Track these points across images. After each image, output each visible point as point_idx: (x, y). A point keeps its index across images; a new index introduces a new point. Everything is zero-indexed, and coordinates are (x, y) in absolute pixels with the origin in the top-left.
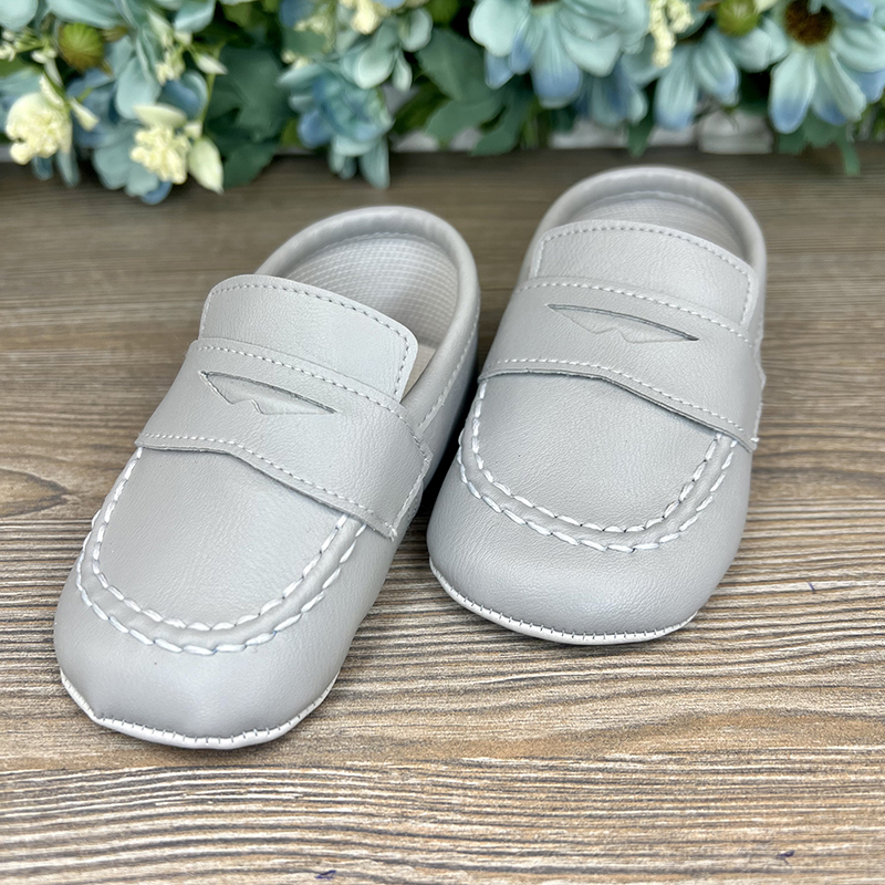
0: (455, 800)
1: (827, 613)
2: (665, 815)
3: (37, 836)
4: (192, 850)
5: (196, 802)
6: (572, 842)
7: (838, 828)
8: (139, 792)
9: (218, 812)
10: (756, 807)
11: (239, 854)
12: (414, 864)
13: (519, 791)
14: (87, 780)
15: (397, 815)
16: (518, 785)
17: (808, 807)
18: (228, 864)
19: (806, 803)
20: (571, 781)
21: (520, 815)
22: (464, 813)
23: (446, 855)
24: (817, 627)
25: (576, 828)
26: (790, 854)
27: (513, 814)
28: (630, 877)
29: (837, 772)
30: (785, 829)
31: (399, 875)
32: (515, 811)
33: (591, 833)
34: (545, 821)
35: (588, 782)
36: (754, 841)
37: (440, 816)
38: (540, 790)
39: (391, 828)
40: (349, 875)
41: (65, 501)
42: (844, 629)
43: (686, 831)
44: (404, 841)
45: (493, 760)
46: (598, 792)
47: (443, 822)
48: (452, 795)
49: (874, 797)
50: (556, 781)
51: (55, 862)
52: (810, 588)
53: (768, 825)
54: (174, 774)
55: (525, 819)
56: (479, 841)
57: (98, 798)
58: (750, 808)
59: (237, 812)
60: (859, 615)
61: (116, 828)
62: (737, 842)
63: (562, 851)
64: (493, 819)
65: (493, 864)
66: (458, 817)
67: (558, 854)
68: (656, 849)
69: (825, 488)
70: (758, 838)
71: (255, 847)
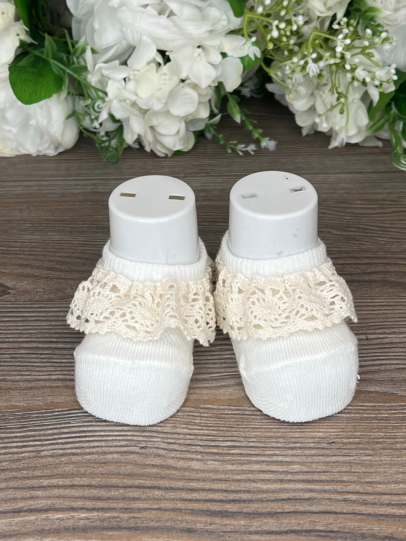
0: (197, 421)
1: (372, 349)
2: (283, 428)
3: (22, 434)
4: (87, 439)
5: (88, 422)
6: (244, 437)
7: (355, 434)
8: (63, 418)
9: (97, 425)
10: (322, 426)
11: (107, 440)
12: (179, 444)
13: (224, 418)
14: (39, 413)
15: (172, 427)
16: (224, 416)
17: (344, 426)
18: (103, 444)
19: (345, 424)
20: (246, 415)
21: (223, 427)
22: (200, 426)
23: (193, 441)
24: (365, 355)
25: (247, 432)
26: (334, 442)
27: (221, 427)
28: (266, 449)
29: (360, 413)
30: (333, 434)
31: (173, 448)
32: (222, 425)
33: (252, 434)
34: (234, 429)
35: (253, 415)
36: (319, 438)
37: (190, 427)
38: (232, 418)
39: (170, 431)
40: (153, 448)
41: (9, 293)
42: (377, 356)
43: (292, 434)
44: (176, 436)
45: (214, 407)
46: (257, 419)
47: (191, 429)
48: (195, 419)
49: (373, 423)
50: (240, 414)
51: (31, 443)
52: (366, 338)
53: (326, 432)
54: (77, 411)
55: (225, 429)
56: (206, 436)
57: (46, 420)
58: (319, 426)
59: (105, 425)
60: (386, 350)
61: (55, 431)
62: (313, 438)
63: (240, 440)
64: (212, 428)
65: (211, 444)
66: (198, 427)
67: (238, 441)
68: (279, 440)
69: (385, 290)
70: (321, 437)
71: (113, 438)
